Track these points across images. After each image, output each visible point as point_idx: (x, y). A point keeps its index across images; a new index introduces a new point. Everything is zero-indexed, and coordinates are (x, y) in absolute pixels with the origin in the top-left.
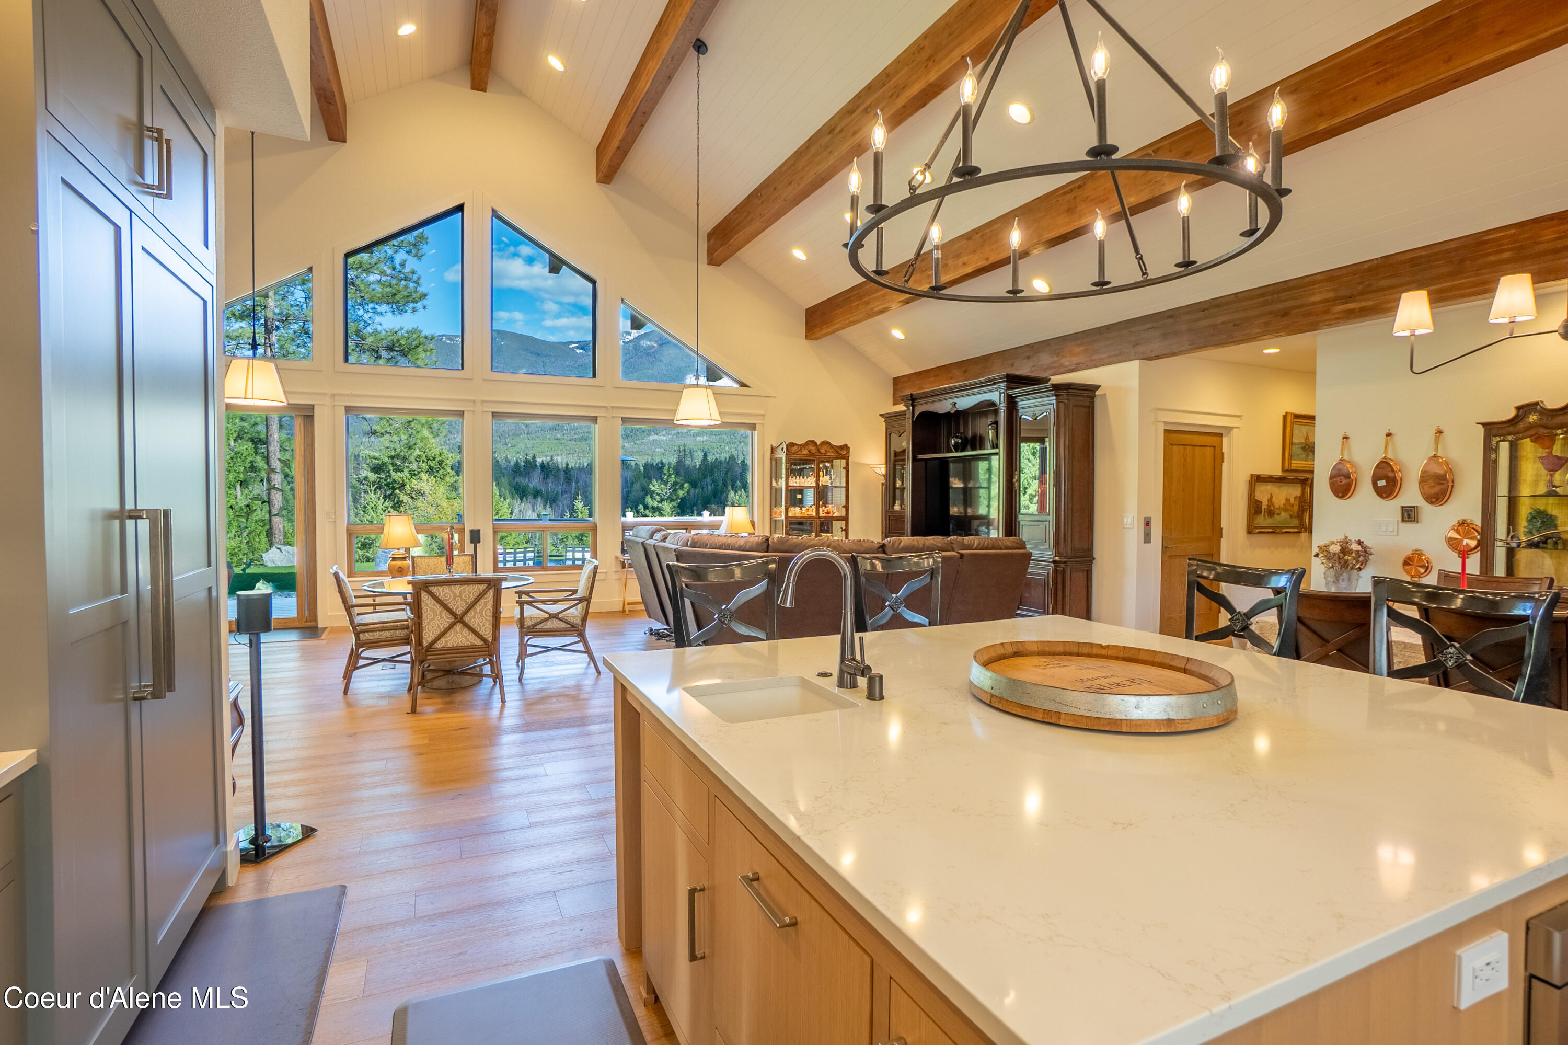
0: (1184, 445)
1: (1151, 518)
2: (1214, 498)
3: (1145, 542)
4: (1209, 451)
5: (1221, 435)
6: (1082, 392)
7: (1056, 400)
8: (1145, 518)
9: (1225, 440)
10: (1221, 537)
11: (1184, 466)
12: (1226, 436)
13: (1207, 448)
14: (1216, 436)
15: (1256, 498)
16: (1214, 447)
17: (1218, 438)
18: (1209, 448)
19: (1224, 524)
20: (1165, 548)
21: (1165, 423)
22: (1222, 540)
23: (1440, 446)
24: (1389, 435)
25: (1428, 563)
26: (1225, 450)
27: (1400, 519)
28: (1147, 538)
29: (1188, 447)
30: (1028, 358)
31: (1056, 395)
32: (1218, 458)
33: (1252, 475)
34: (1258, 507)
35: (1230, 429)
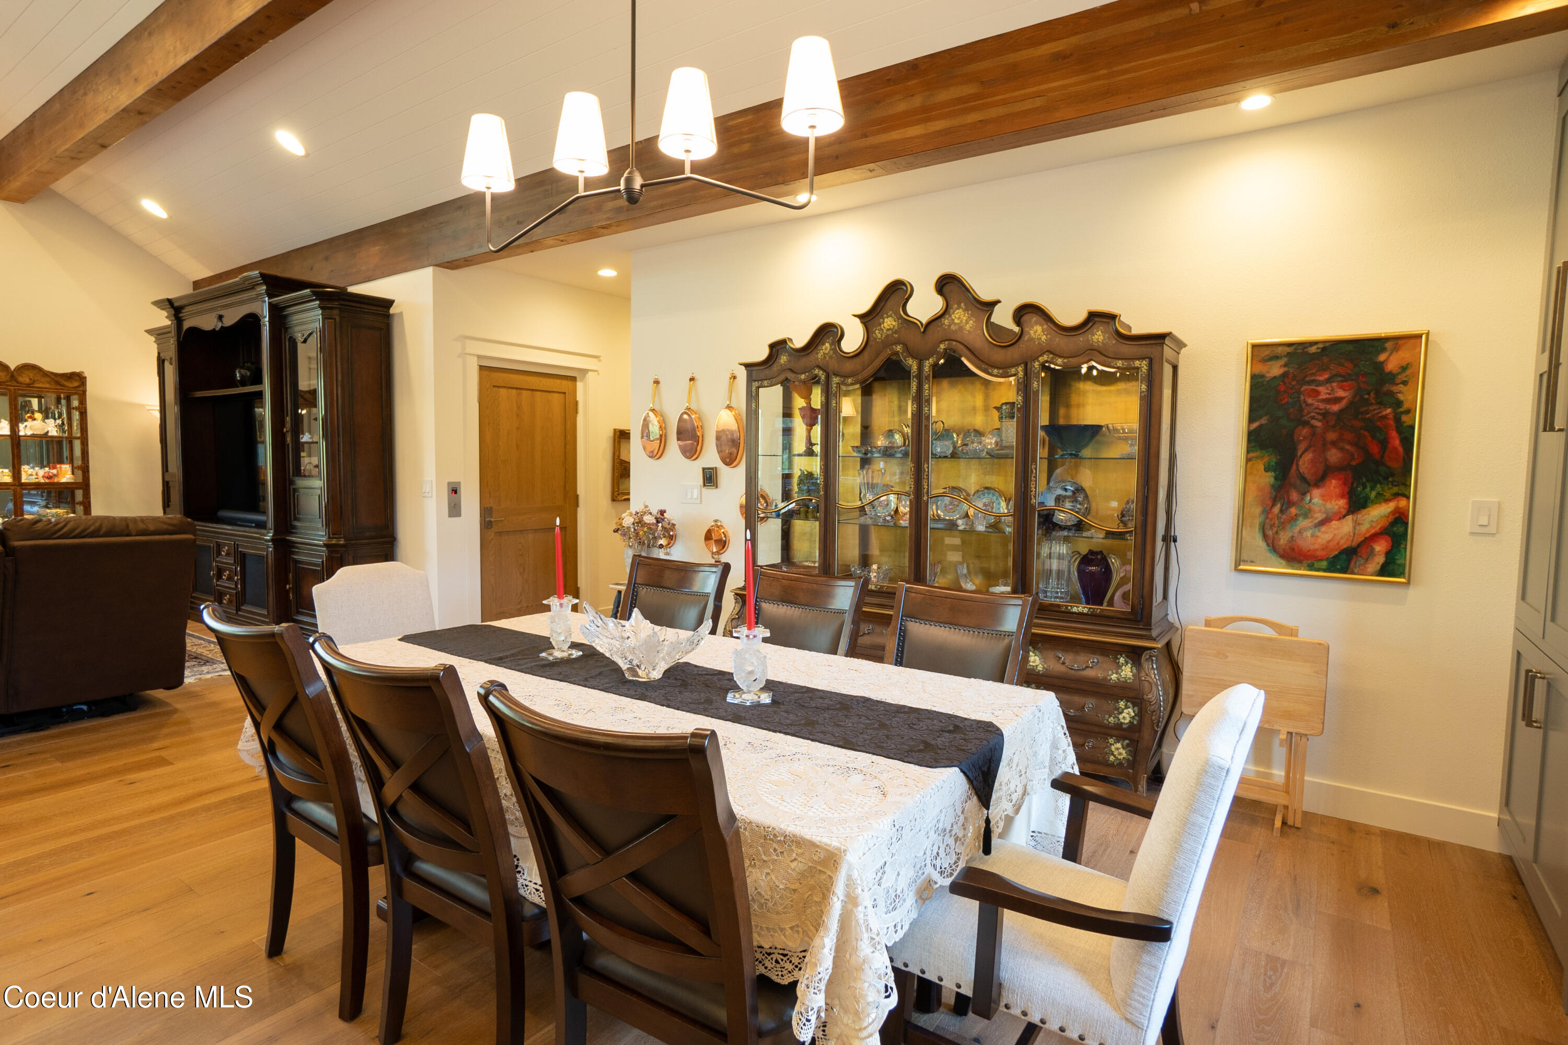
0: (517, 388)
1: (459, 483)
2: (565, 458)
3: (451, 515)
4: (556, 399)
5: (574, 379)
6: (375, 308)
7: (322, 314)
8: (449, 484)
9: (580, 385)
10: (577, 505)
11: (518, 415)
12: (581, 381)
13: (552, 394)
14: (567, 380)
15: (622, 458)
16: (565, 393)
17: (569, 383)
18: (556, 395)
19: (581, 490)
20: (486, 525)
21: (479, 357)
22: (579, 509)
23: (733, 394)
24: (692, 379)
25: (725, 536)
26: (580, 397)
27: (702, 483)
28: (455, 510)
29: (524, 392)
30: (327, 258)
31: (322, 308)
32: (570, 409)
33: (615, 430)
34: (625, 469)
35: (584, 372)
